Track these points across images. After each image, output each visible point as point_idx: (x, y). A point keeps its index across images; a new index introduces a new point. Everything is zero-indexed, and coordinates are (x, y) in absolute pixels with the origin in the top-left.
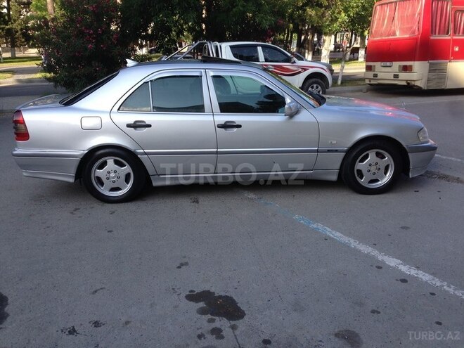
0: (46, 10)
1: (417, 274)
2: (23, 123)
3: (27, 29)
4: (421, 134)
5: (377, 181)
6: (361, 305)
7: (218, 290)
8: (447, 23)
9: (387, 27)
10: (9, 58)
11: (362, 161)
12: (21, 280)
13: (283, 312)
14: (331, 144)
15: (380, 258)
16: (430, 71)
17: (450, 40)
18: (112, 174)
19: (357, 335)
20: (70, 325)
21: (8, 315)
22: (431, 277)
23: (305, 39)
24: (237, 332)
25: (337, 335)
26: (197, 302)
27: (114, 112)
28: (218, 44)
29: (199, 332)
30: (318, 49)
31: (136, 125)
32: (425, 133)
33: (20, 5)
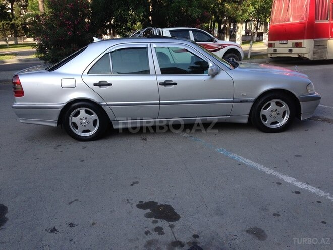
0: (39, 10)
1: (307, 188)
2: (20, 84)
3: (26, 24)
4: (309, 88)
5: (277, 123)
6: (265, 209)
7: (161, 201)
8: (327, 11)
9: (283, 15)
10: (13, 45)
11: (266, 108)
12: (17, 195)
13: (208, 215)
14: (243, 96)
15: (280, 177)
16: (315, 47)
17: (329, 24)
18: (83, 120)
19: (263, 231)
20: (52, 226)
21: (7, 219)
22: (318, 190)
23: (224, 27)
24: (174, 230)
25: (247, 231)
26: (144, 209)
27: (85, 75)
28: (161, 30)
29: (146, 230)
30: (234, 34)
31: (101, 84)
32: (312, 87)
33: (20, 7)
